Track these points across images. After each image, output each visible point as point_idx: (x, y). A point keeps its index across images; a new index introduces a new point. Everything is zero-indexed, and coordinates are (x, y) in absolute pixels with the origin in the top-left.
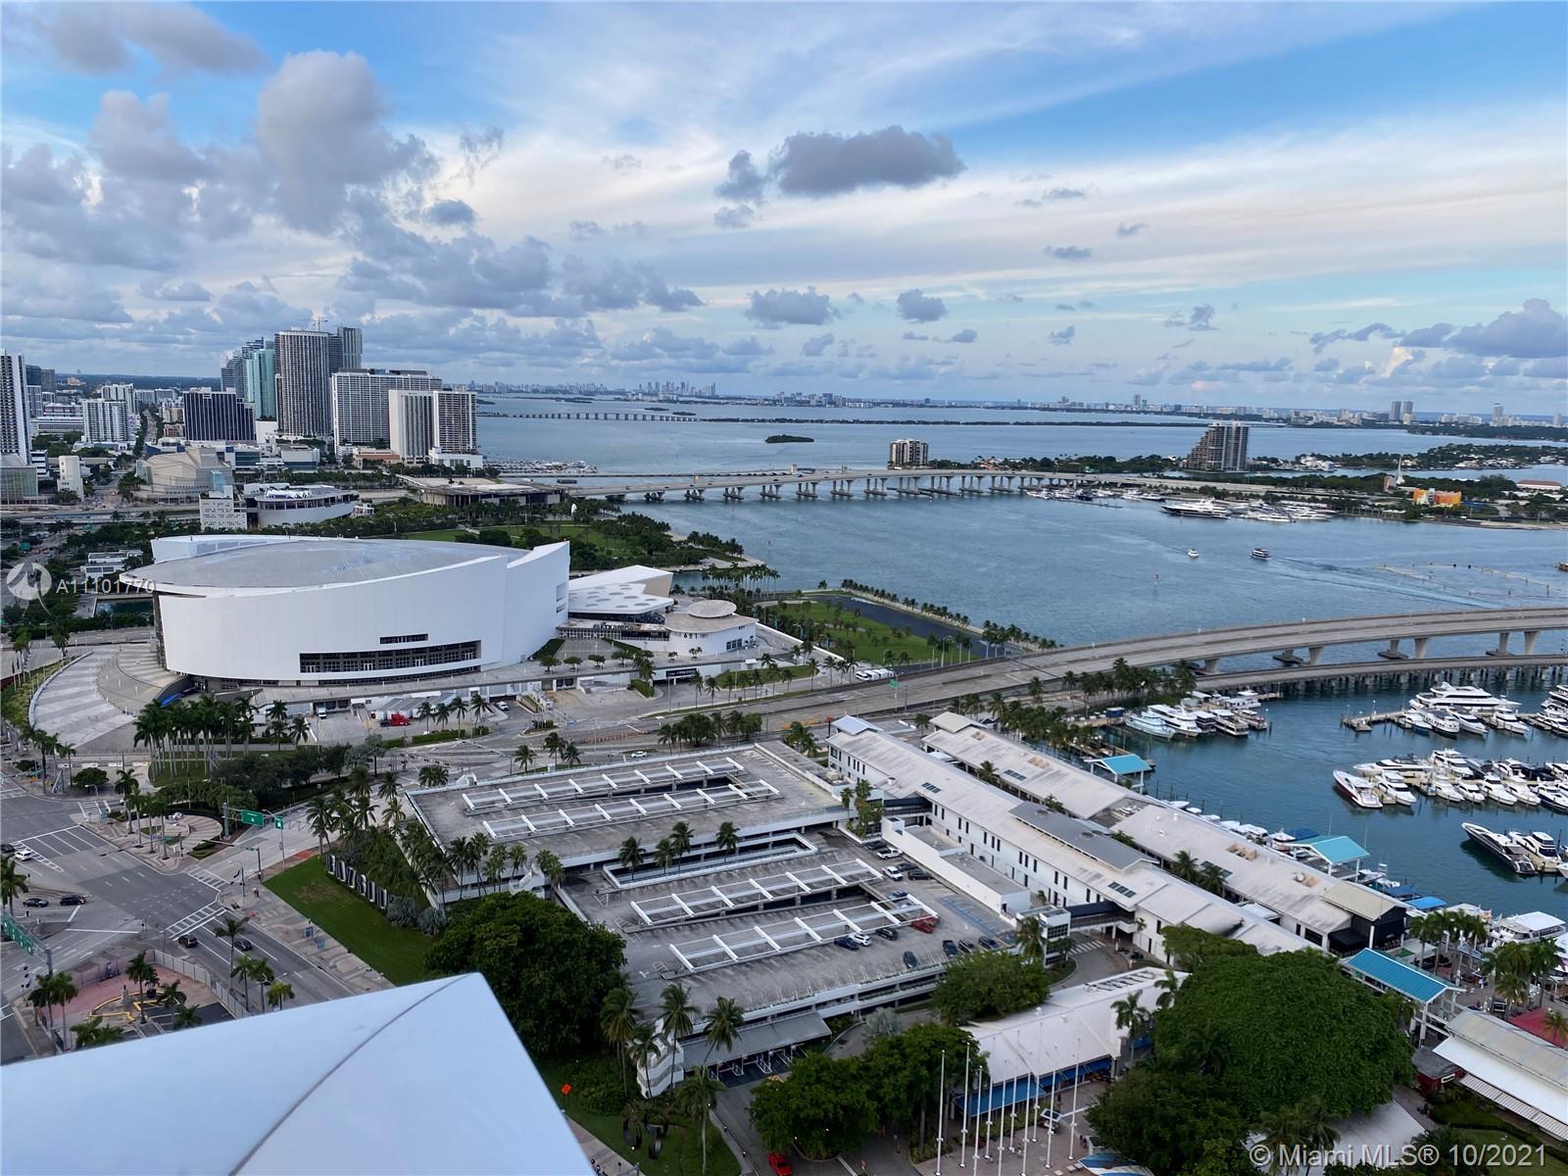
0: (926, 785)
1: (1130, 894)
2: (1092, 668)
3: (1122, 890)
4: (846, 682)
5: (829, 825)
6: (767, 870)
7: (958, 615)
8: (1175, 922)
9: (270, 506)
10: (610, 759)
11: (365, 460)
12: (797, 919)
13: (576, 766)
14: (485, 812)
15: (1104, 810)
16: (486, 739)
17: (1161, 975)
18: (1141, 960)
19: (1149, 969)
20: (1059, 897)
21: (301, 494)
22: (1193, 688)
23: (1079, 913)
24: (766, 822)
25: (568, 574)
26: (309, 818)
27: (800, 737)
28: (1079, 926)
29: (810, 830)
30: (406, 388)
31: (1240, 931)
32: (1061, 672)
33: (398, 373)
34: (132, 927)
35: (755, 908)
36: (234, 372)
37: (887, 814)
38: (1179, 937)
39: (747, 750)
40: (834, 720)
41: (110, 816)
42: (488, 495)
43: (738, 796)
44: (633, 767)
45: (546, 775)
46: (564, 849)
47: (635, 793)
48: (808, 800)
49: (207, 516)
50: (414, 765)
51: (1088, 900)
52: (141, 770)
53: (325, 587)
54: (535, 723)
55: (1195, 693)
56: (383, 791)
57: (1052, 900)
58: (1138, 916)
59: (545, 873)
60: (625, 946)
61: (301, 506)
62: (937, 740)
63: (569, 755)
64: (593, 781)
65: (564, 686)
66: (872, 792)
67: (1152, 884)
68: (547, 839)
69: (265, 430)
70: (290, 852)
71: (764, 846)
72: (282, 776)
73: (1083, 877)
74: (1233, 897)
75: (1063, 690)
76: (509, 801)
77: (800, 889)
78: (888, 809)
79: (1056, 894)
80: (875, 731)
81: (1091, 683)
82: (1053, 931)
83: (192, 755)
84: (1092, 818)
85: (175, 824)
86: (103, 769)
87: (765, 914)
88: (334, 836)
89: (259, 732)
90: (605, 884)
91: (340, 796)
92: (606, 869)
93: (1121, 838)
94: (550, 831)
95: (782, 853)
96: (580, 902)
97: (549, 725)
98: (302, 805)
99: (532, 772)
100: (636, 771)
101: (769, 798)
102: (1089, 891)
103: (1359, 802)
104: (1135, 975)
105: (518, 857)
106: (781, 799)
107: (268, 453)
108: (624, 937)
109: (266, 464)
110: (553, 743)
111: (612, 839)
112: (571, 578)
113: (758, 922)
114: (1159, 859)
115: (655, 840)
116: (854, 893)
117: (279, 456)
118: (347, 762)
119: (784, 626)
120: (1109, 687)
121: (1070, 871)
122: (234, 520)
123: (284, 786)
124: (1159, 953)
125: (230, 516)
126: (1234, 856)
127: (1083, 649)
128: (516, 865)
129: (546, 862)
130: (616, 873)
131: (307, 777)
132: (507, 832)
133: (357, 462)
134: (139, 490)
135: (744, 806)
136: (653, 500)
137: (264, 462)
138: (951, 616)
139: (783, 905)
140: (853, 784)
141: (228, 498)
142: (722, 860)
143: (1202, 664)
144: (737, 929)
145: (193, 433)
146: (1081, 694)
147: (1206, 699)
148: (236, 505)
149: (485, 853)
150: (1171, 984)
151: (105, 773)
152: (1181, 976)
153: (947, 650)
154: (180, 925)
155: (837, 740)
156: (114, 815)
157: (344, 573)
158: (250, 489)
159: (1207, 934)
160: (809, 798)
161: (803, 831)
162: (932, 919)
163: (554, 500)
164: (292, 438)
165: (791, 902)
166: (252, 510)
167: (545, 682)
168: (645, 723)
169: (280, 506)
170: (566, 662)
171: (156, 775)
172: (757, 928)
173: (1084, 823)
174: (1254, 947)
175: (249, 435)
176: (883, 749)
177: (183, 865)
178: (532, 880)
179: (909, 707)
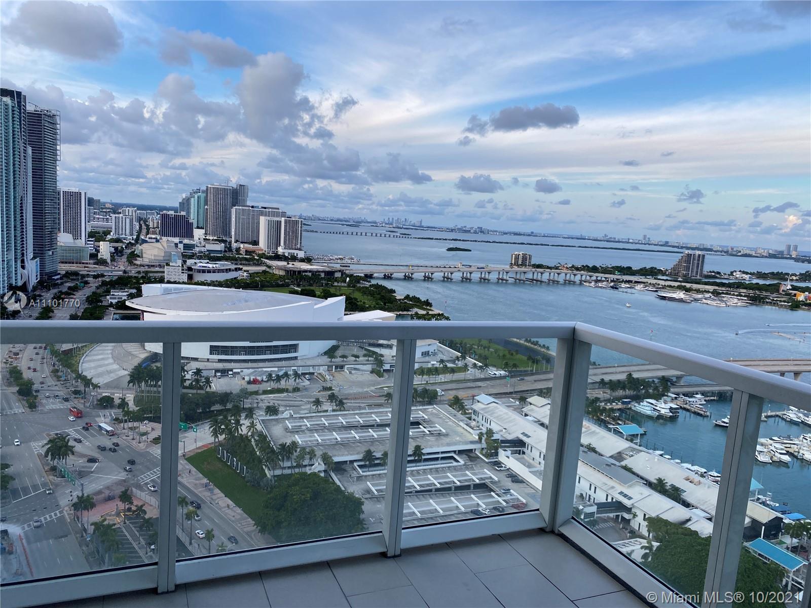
0: (523, 433)
1: (630, 498)
2: (615, 378)
3: (625, 496)
4: (482, 376)
5: (471, 450)
6: (437, 471)
7: (544, 345)
8: (654, 515)
9: (199, 271)
10: (360, 408)
11: (246, 251)
12: (452, 498)
13: (343, 411)
14: (297, 430)
15: (618, 453)
16: (299, 394)
17: (644, 543)
18: (634, 534)
19: (638, 539)
20: (591, 497)
21: (214, 266)
22: (668, 391)
23: (602, 507)
24: (438, 446)
25: (343, 312)
26: (210, 428)
27: (457, 403)
28: (601, 514)
29: (460, 452)
30: (269, 216)
31: (689, 523)
32: (598, 379)
33: (265, 208)
34: (123, 476)
35: (430, 491)
36: (185, 204)
37: (502, 447)
38: (656, 523)
39: (430, 408)
40: (476, 396)
41: (114, 420)
42: (306, 271)
43: (424, 432)
44: (372, 413)
45: (328, 414)
46: (335, 452)
47: (372, 426)
48: (460, 436)
49: (168, 275)
50: (263, 405)
51: (607, 500)
52: (130, 398)
53: (224, 313)
54: (323, 387)
55: (669, 394)
56: (246, 417)
57: (587, 499)
58: (633, 510)
59: (325, 464)
60: (363, 505)
61: (214, 272)
62: (530, 410)
63: (339, 405)
64: (351, 418)
65: (339, 370)
66: (494, 435)
67: (642, 494)
68: (327, 447)
69: (198, 234)
70: (199, 444)
71: (437, 459)
72: (198, 405)
73: (605, 488)
74: (687, 505)
75: (598, 388)
76: (309, 426)
77: (454, 483)
78: (503, 445)
79: (590, 496)
80: (497, 403)
81: (614, 385)
82: (588, 515)
83: (155, 392)
84: (611, 457)
85: (146, 426)
86: (112, 396)
87: (436, 494)
88: (222, 438)
89: (187, 383)
90: (354, 472)
91: (226, 417)
92: (355, 464)
93: (626, 468)
94: (328, 442)
95: (446, 463)
96: (341, 479)
97: (330, 389)
98: (206, 421)
99: (320, 412)
100: (373, 415)
101: (440, 434)
102: (607, 495)
103: (759, 459)
104: (631, 542)
105: (312, 454)
106: (446, 435)
107: (199, 245)
108: (363, 500)
109: (198, 250)
110: (332, 398)
111: (359, 449)
112: (345, 315)
113: (431, 498)
114: (646, 481)
115: (381, 451)
116: (483, 487)
117: (204, 246)
118: (230, 401)
119: (452, 345)
120: (624, 388)
121: (598, 484)
122: (181, 277)
123: (198, 411)
124: (644, 531)
125: (179, 275)
126: (688, 482)
127: (610, 367)
128: (311, 459)
129: (326, 459)
130: (360, 466)
131: (209, 408)
132: (307, 441)
133: (242, 251)
134: (136, 260)
135: (427, 437)
136: (388, 277)
137: (197, 249)
138: (540, 346)
139: (445, 490)
140: (484, 430)
141: (179, 266)
142: (415, 465)
143: (674, 379)
144: (420, 501)
145: (164, 233)
146: (608, 391)
147: (676, 398)
148: (183, 270)
149: (296, 451)
150: (650, 548)
151: (113, 399)
152: (656, 544)
153: (537, 363)
154: (144, 476)
155: (477, 407)
156: (117, 419)
157: (234, 306)
158: (190, 262)
159: (671, 523)
160: (461, 435)
161: (457, 452)
162: (523, 504)
163: (338, 275)
164: (211, 238)
165: (449, 489)
166: (190, 273)
167: (329, 366)
168: (378, 391)
169: (204, 271)
170: (340, 357)
171: (137, 401)
172: (431, 501)
173: (608, 459)
174: (697, 532)
175: (191, 236)
176: (501, 413)
177: (147, 447)
178: (318, 467)
179: (516, 392)
